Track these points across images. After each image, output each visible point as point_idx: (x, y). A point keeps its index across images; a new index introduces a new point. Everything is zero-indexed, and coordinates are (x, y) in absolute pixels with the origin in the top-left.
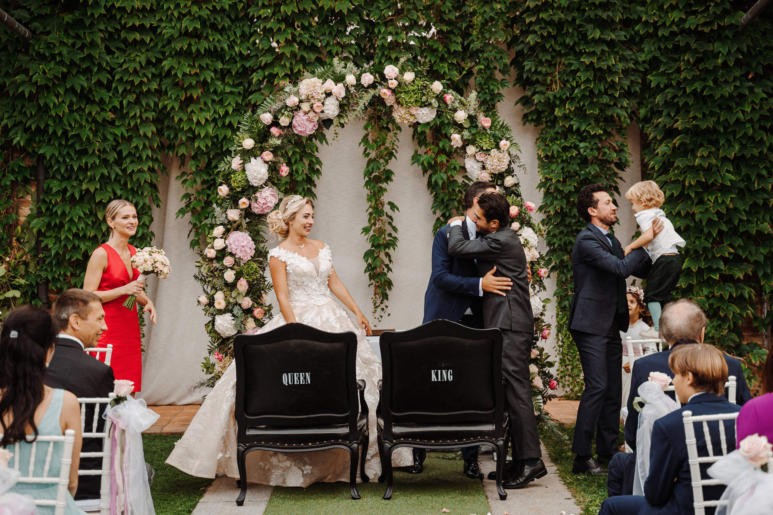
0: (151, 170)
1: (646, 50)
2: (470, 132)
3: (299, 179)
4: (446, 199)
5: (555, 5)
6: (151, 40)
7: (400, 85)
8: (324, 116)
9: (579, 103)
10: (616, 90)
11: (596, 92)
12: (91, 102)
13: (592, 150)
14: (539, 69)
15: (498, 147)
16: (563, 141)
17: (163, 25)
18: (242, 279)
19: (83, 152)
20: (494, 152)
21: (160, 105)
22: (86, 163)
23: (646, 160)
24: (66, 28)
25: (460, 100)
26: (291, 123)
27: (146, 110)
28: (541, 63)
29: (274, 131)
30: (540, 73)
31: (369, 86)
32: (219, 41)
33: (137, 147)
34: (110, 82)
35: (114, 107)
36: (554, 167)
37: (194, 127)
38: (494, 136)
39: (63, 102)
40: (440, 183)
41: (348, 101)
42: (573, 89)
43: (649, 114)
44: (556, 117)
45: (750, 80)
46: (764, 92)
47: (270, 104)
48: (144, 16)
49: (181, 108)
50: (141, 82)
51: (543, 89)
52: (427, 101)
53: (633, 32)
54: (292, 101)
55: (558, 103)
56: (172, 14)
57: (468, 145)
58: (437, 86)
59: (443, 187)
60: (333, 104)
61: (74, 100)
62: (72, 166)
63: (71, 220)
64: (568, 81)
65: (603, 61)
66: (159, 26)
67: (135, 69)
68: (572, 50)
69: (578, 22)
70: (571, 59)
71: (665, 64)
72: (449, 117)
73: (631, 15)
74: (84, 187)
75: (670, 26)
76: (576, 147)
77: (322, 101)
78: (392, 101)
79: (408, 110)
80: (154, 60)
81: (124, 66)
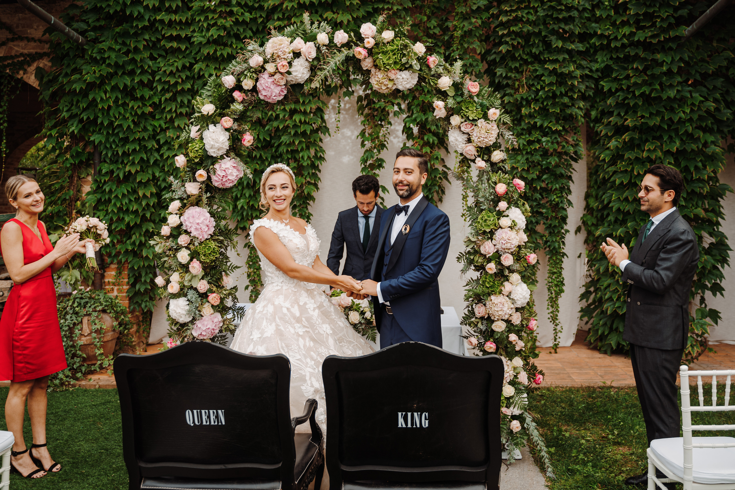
1: (599, 60)
2: (455, 99)
5: (524, 20)
6: (187, 48)
7: (377, 44)
8: (291, 79)
9: (542, 103)
10: (575, 93)
11: (558, 93)
12: (135, 99)
13: (552, 143)
14: (509, 75)
15: (485, 117)
16: (527, 136)
17: (195, 34)
18: (195, 260)
19: (126, 140)
20: (481, 122)
22: (129, 149)
23: (597, 153)
25: (444, 66)
26: (255, 86)
27: (181, 107)
28: (511, 70)
29: (237, 95)
30: (510, 78)
31: (343, 46)
34: (151, 82)
35: (154, 103)
36: (519, 158)
38: (481, 105)
39: (110, 97)
41: (319, 62)
42: (538, 91)
43: (599, 115)
44: (522, 116)
45: (690, 86)
46: (701, 96)
47: (235, 67)
48: (181, 28)
50: (176, 83)
51: (512, 92)
52: (407, 62)
53: (588, 45)
54: (256, 60)
55: (524, 103)
56: (202, 25)
57: (452, 115)
58: (420, 48)
60: (302, 66)
61: (120, 96)
62: (117, 151)
63: (116, 197)
64: (533, 85)
65: (564, 67)
66: (192, 36)
67: (172, 71)
68: (537, 58)
69: (543, 34)
70: (537, 66)
71: (617, 71)
72: (432, 84)
73: (588, 30)
74: (127, 168)
75: (621, 39)
76: (539, 141)
77: (289, 61)
78: (369, 63)
79: (386, 73)
80: (188, 65)
81: (163, 69)
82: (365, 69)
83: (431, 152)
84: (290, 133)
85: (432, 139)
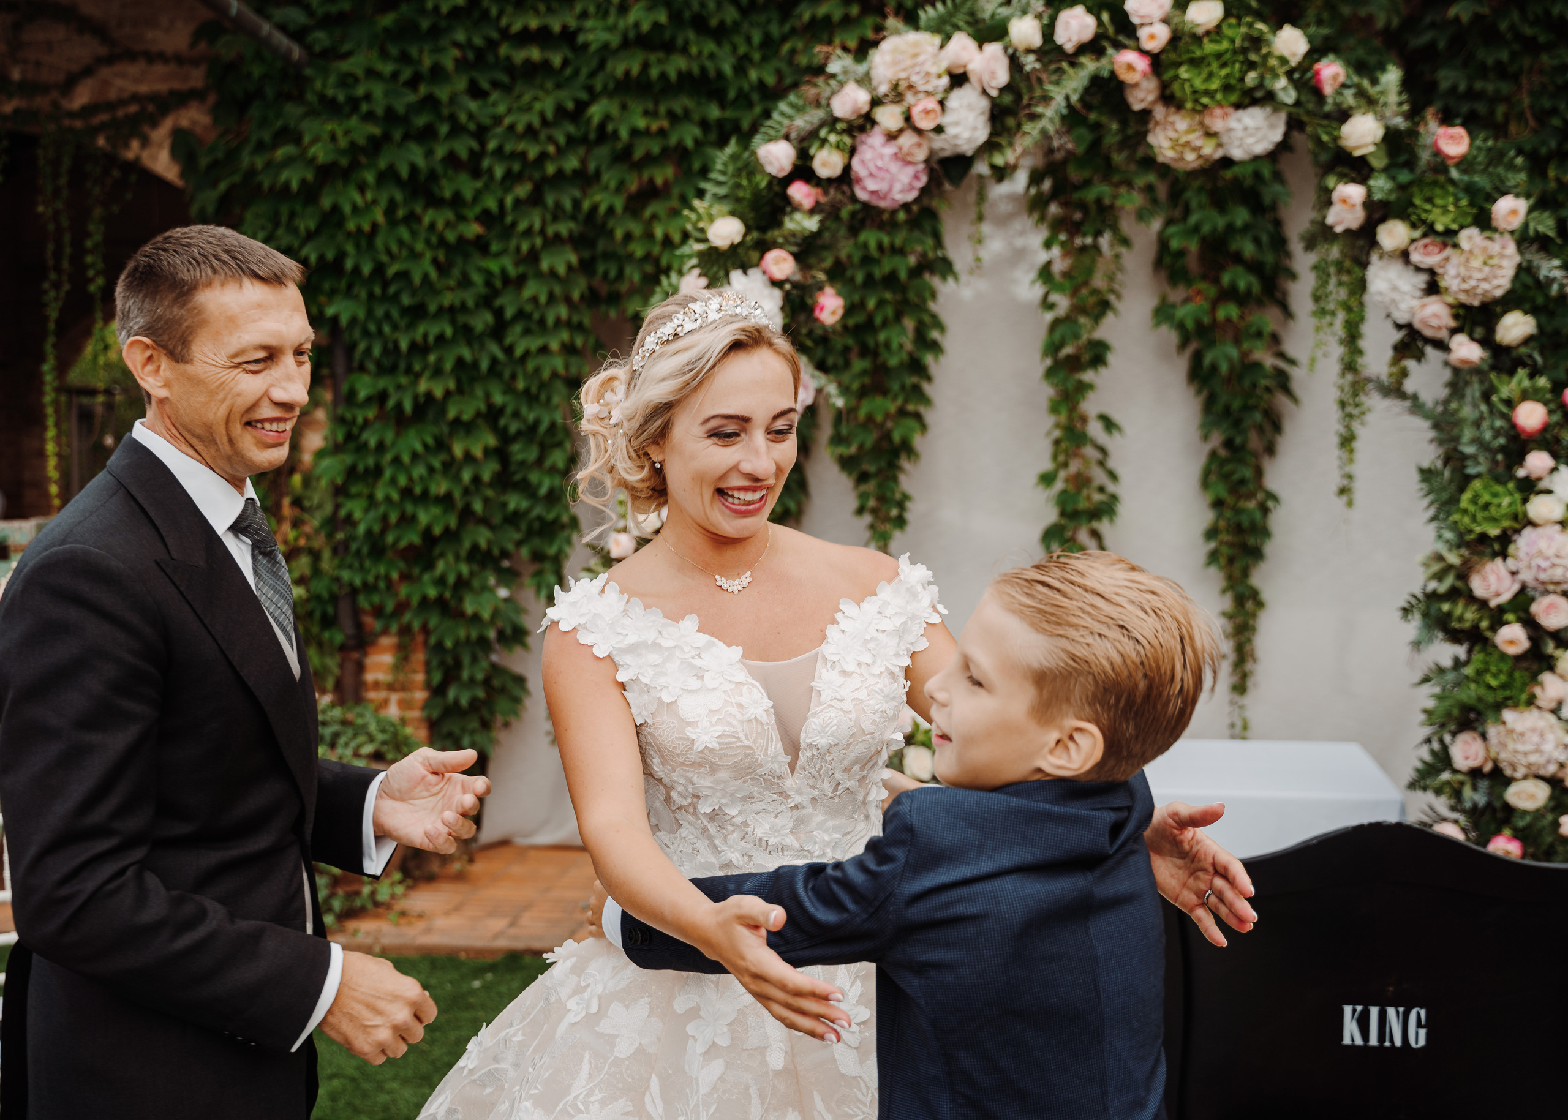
0: (569, 349)
2: (1393, 178)
3: (893, 362)
4: (1236, 404)
6: (566, 63)
7: (1175, 39)
8: (943, 145)
12: (435, 202)
15: (1484, 222)
17: (589, 24)
19: (417, 313)
20: (1470, 237)
21: (586, 205)
22: (425, 336)
24: (382, 43)
25: (1357, 86)
26: (847, 169)
27: (555, 218)
28: (1482, 71)
29: (799, 192)
31: (1083, 49)
32: (712, 56)
33: (534, 299)
34: (476, 157)
35: (486, 212)
37: (656, 250)
38: (1470, 190)
39: (374, 201)
40: (1224, 368)
41: (1019, 97)
47: (790, 118)
49: (626, 209)
50: (543, 157)
54: (849, 102)
57: (1383, 220)
58: (1291, 42)
59: (1228, 380)
60: (970, 107)
61: (399, 197)
62: (396, 341)
63: (397, 461)
66: (580, 28)
67: (529, 125)
72: (1325, 138)
74: (423, 386)
77: (939, 97)
78: (1149, 92)
79: (1197, 118)
80: (570, 105)
81: (507, 121)
82: (1137, 107)
83: (1242, 317)
84: (852, 280)
85: (1244, 281)
